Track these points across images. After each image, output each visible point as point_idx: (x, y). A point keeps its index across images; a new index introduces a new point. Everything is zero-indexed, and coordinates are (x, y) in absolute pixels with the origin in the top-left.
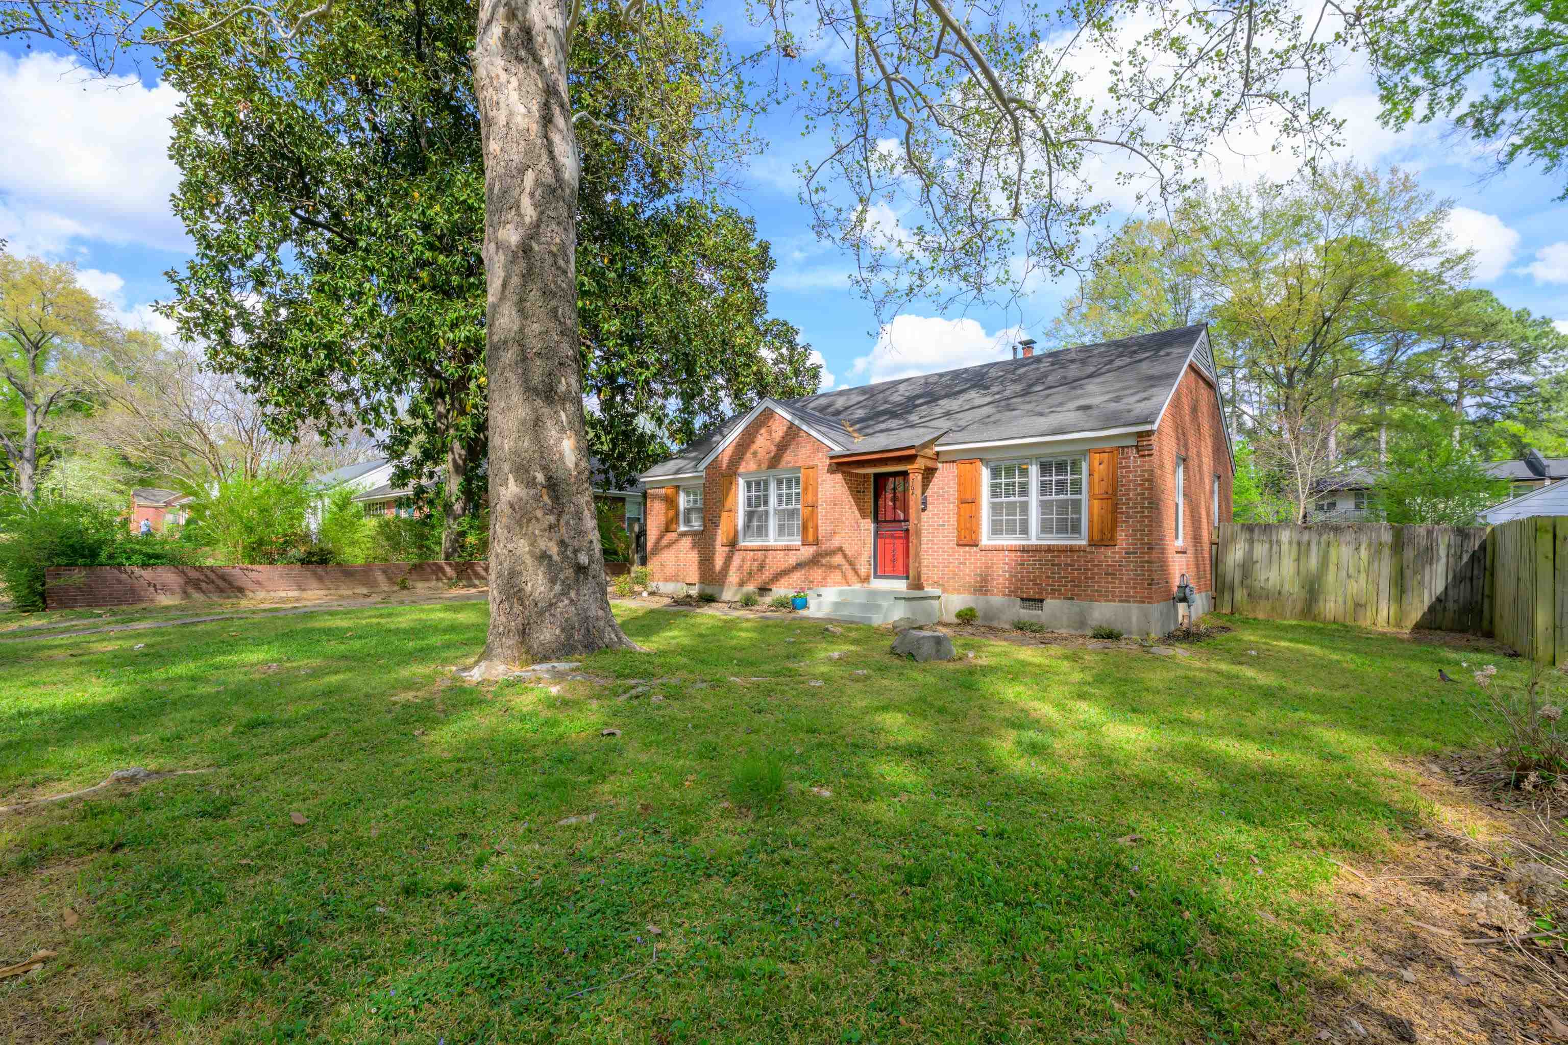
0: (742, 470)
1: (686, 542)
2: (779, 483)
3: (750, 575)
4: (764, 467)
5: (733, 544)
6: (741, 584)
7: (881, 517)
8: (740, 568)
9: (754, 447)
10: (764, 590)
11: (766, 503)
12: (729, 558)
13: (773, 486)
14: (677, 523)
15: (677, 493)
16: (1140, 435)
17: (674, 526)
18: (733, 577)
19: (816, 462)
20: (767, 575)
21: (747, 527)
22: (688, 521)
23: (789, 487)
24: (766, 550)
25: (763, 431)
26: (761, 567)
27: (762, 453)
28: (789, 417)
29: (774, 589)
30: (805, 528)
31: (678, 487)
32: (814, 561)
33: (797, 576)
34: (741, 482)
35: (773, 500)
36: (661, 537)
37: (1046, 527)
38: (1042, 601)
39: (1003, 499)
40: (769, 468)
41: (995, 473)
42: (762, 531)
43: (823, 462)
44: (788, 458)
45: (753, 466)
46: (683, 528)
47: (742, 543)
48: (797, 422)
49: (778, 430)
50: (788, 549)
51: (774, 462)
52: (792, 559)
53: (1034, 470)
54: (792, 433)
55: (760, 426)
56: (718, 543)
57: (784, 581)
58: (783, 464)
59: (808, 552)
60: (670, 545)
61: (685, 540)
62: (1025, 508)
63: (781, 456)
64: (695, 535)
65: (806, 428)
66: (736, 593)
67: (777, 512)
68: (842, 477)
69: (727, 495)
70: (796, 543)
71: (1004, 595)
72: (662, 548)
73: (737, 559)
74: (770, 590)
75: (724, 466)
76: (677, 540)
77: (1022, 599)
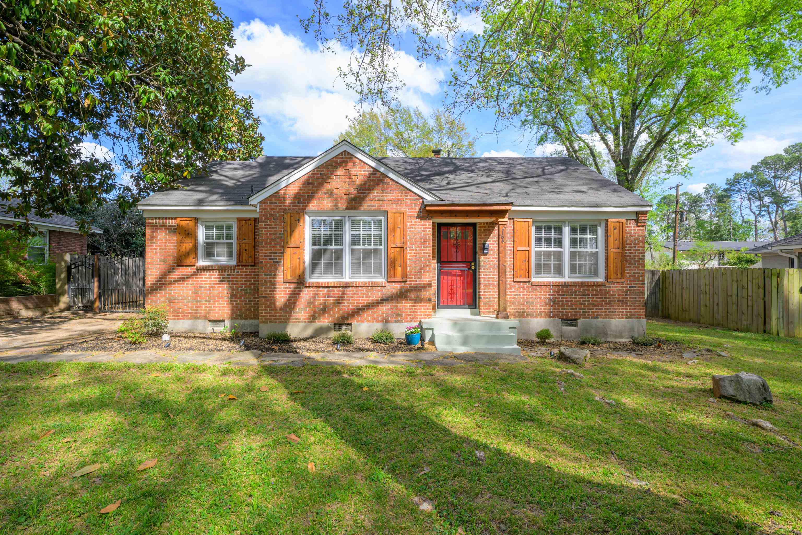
0: (313, 206)
1: (209, 278)
3: (324, 310)
4: (342, 205)
5: (298, 281)
6: (313, 318)
7: (443, 259)
8: (310, 303)
9: (328, 186)
10: (341, 324)
11: (339, 242)
12: (294, 295)
13: (347, 227)
14: (194, 257)
15: (196, 223)
16: (638, 213)
17: (189, 261)
18: (301, 312)
19: (405, 209)
20: (345, 310)
21: (316, 264)
22: (209, 254)
23: (367, 229)
24: (346, 286)
25: (340, 172)
26: (339, 302)
27: (338, 193)
28: (373, 164)
29: (354, 322)
30: (391, 266)
31: (196, 219)
32: (401, 296)
33: (384, 309)
34: (307, 220)
35: (347, 238)
36: (171, 270)
37: (576, 270)
38: (576, 320)
40: (347, 208)
41: (538, 230)
42: (334, 268)
43: (411, 209)
44: (370, 202)
45: (327, 204)
46: (202, 263)
47: (312, 280)
48: (382, 170)
49: (358, 174)
50: (373, 286)
51: (353, 204)
52: (377, 295)
53: (566, 230)
54: (376, 179)
55: (337, 168)
56: (280, 279)
57: (366, 315)
58: (365, 206)
59: (393, 288)
60: (183, 279)
61: (207, 274)
62: (559, 256)
63: (363, 199)
64: (222, 269)
65: (391, 175)
66: (305, 328)
67: (353, 251)
68: (429, 223)
69: (292, 232)
70: (380, 279)
71: (550, 317)
72: (170, 283)
73: (306, 295)
74: (350, 324)
75: (288, 202)
76: (194, 274)
77: (563, 320)
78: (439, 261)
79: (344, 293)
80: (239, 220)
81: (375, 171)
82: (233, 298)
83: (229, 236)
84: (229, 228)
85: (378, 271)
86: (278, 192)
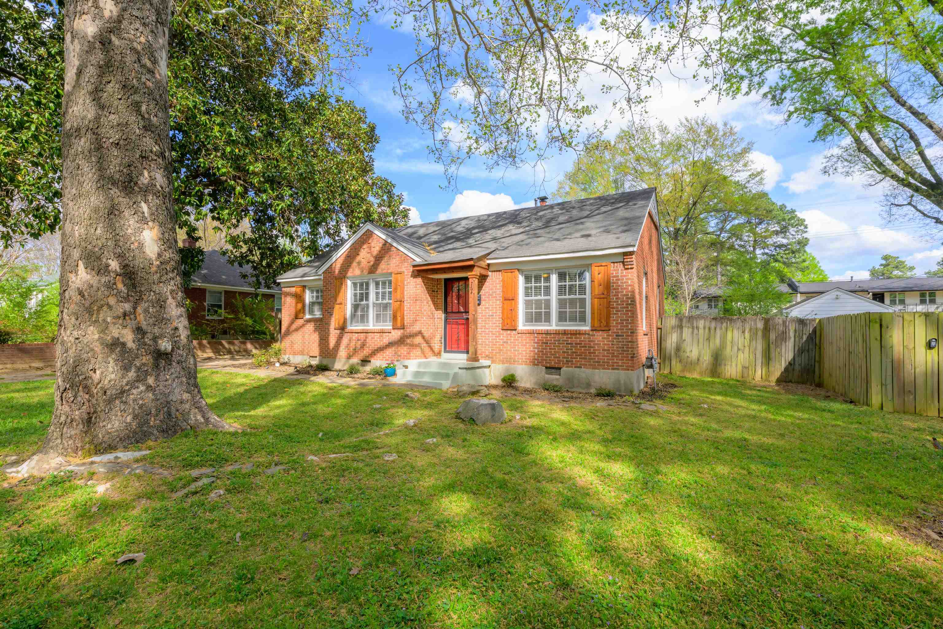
0: (349, 274)
1: (310, 327)
2: (377, 284)
3: (355, 351)
4: (366, 272)
5: (342, 328)
6: (349, 357)
7: (449, 309)
8: (348, 346)
9: (358, 258)
10: (365, 361)
11: (367, 299)
12: (340, 338)
13: (372, 287)
14: (304, 313)
15: (304, 291)
16: (625, 254)
17: (301, 315)
18: (342, 353)
19: (404, 269)
20: (366, 352)
21: (353, 316)
22: (311, 312)
23: (384, 288)
24: (369, 332)
25: (365, 246)
26: (363, 346)
27: (364, 263)
28: (384, 237)
29: (373, 361)
30: (395, 318)
31: (304, 287)
32: (401, 341)
33: (389, 352)
34: (349, 283)
35: (371, 295)
36: (292, 323)
37: (562, 317)
38: (560, 369)
39: (533, 298)
40: (369, 273)
41: (528, 279)
42: (364, 318)
43: (407, 270)
44: (383, 267)
45: (357, 272)
46: (308, 316)
47: (350, 328)
48: (389, 241)
49: (376, 246)
50: (382, 332)
51: (373, 269)
52: (386, 339)
53: (554, 278)
54: (386, 249)
55: (363, 243)
56: (332, 327)
57: (380, 354)
58: (379, 271)
59: (396, 334)
60: (297, 330)
61: (309, 324)
62: (548, 304)
63: (378, 265)
64: (316, 321)
66: (345, 364)
67: (375, 305)
69: (339, 292)
70: (388, 327)
71: (534, 365)
72: (292, 332)
73: (346, 339)
74: (369, 361)
75: (337, 271)
76: (304, 325)
77: (546, 368)
78: (446, 311)
79: (367, 338)
81: (386, 242)
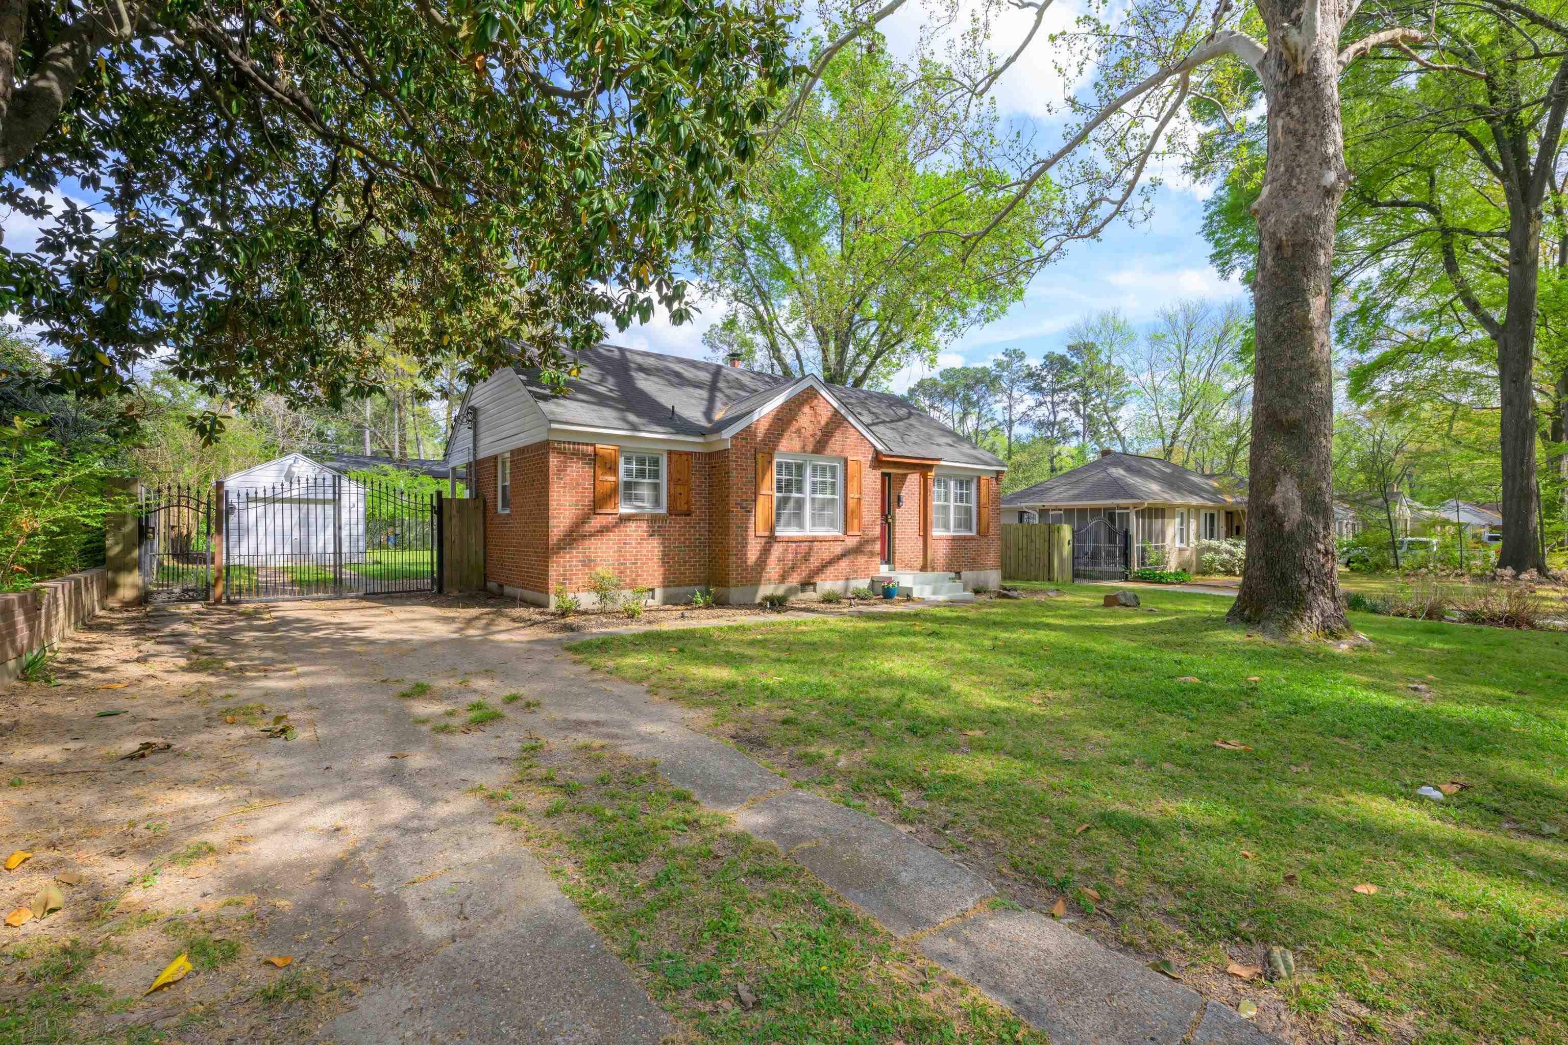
1: (636, 530)
2: (814, 469)
4: (808, 448)
5: (768, 533)
6: (783, 578)
8: (780, 561)
9: (795, 426)
10: (807, 584)
11: (800, 490)
12: (766, 551)
13: (808, 472)
14: (616, 501)
15: (617, 457)
17: (607, 507)
18: (773, 569)
19: (861, 457)
20: (810, 567)
22: (629, 500)
23: (823, 476)
24: (813, 540)
25: (806, 409)
26: (806, 558)
28: (836, 405)
29: (819, 583)
30: (850, 520)
31: (618, 448)
32: (859, 551)
33: (843, 566)
34: (774, 461)
35: (808, 487)
36: (584, 520)
40: (812, 452)
42: (797, 519)
43: (866, 457)
44: (835, 446)
45: (796, 444)
46: (625, 509)
47: (781, 533)
48: (843, 412)
49: (824, 415)
51: (820, 447)
52: (838, 549)
53: (952, 485)
54: (837, 422)
56: (752, 533)
57: (830, 571)
58: (828, 451)
59: (851, 542)
60: (603, 531)
61: (633, 525)
62: (948, 510)
63: (826, 442)
64: (653, 519)
65: (851, 419)
67: (813, 500)
68: (878, 473)
69: (764, 475)
70: (837, 533)
72: (584, 537)
73: (777, 550)
74: (814, 584)
75: (759, 439)
76: (616, 525)
79: (810, 549)
80: (670, 453)
81: (836, 411)
82: (666, 558)
83: (656, 474)
84: (656, 462)
85: (832, 524)
86: (749, 427)
